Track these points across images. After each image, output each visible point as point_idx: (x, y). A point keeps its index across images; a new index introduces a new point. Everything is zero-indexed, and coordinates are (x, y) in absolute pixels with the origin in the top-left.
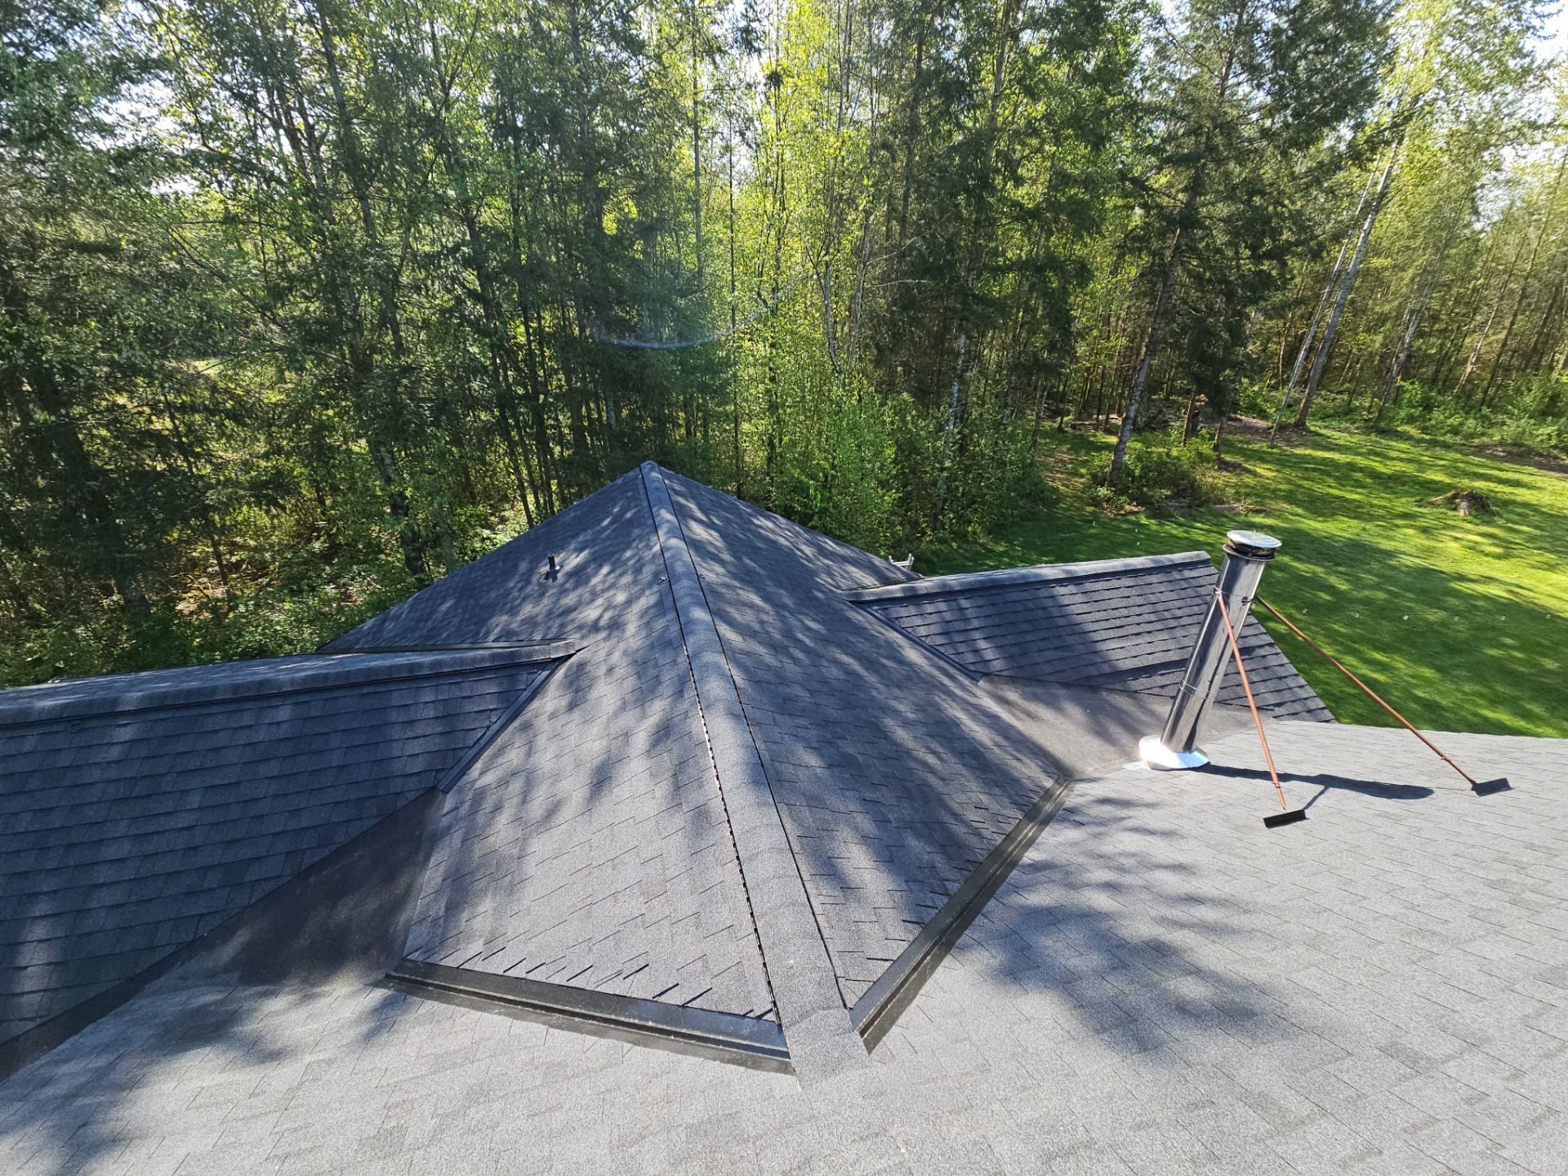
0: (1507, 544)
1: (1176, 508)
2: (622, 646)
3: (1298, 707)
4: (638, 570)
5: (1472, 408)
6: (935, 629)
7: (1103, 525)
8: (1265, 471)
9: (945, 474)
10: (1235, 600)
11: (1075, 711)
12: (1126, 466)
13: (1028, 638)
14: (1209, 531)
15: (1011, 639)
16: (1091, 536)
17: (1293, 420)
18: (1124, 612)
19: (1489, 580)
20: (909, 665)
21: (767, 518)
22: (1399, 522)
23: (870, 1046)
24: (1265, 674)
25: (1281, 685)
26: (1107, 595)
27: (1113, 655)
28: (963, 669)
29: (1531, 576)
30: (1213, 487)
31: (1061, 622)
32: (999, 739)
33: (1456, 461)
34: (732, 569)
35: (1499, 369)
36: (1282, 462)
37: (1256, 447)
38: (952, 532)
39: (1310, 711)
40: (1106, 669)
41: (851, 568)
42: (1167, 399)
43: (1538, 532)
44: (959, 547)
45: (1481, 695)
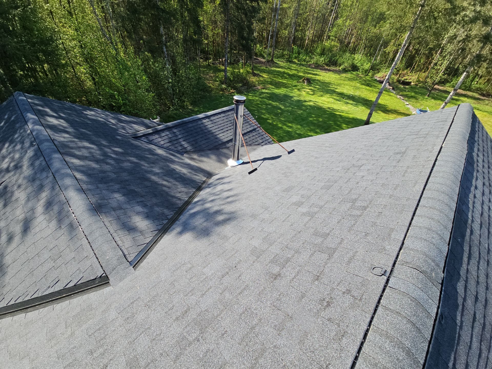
0: (313, 91)
1: (244, 90)
2: (22, 176)
3: (266, 142)
4: (22, 143)
5: (308, 54)
6: (167, 141)
7: (225, 97)
8: (265, 75)
9: (170, 85)
10: (239, 117)
11: (213, 157)
12: (228, 77)
13: (197, 138)
14: (253, 96)
15: (192, 140)
16: (222, 102)
17: (270, 59)
18: (223, 125)
19: (310, 101)
20: (157, 155)
21: (91, 110)
22: (294, 88)
23: (135, 270)
24: (259, 135)
25: (263, 137)
26: (218, 120)
27: (222, 138)
28: (178, 152)
29: (318, 99)
30: (253, 81)
31: (206, 131)
32: (190, 171)
33: (305, 69)
34: (73, 134)
35: (313, 41)
36: (269, 72)
37: (262, 68)
38: (179, 106)
39: (269, 142)
40: (220, 143)
41: (133, 125)
42: (238, 53)
43: (320, 87)
44: (183, 111)
45: (308, 130)
